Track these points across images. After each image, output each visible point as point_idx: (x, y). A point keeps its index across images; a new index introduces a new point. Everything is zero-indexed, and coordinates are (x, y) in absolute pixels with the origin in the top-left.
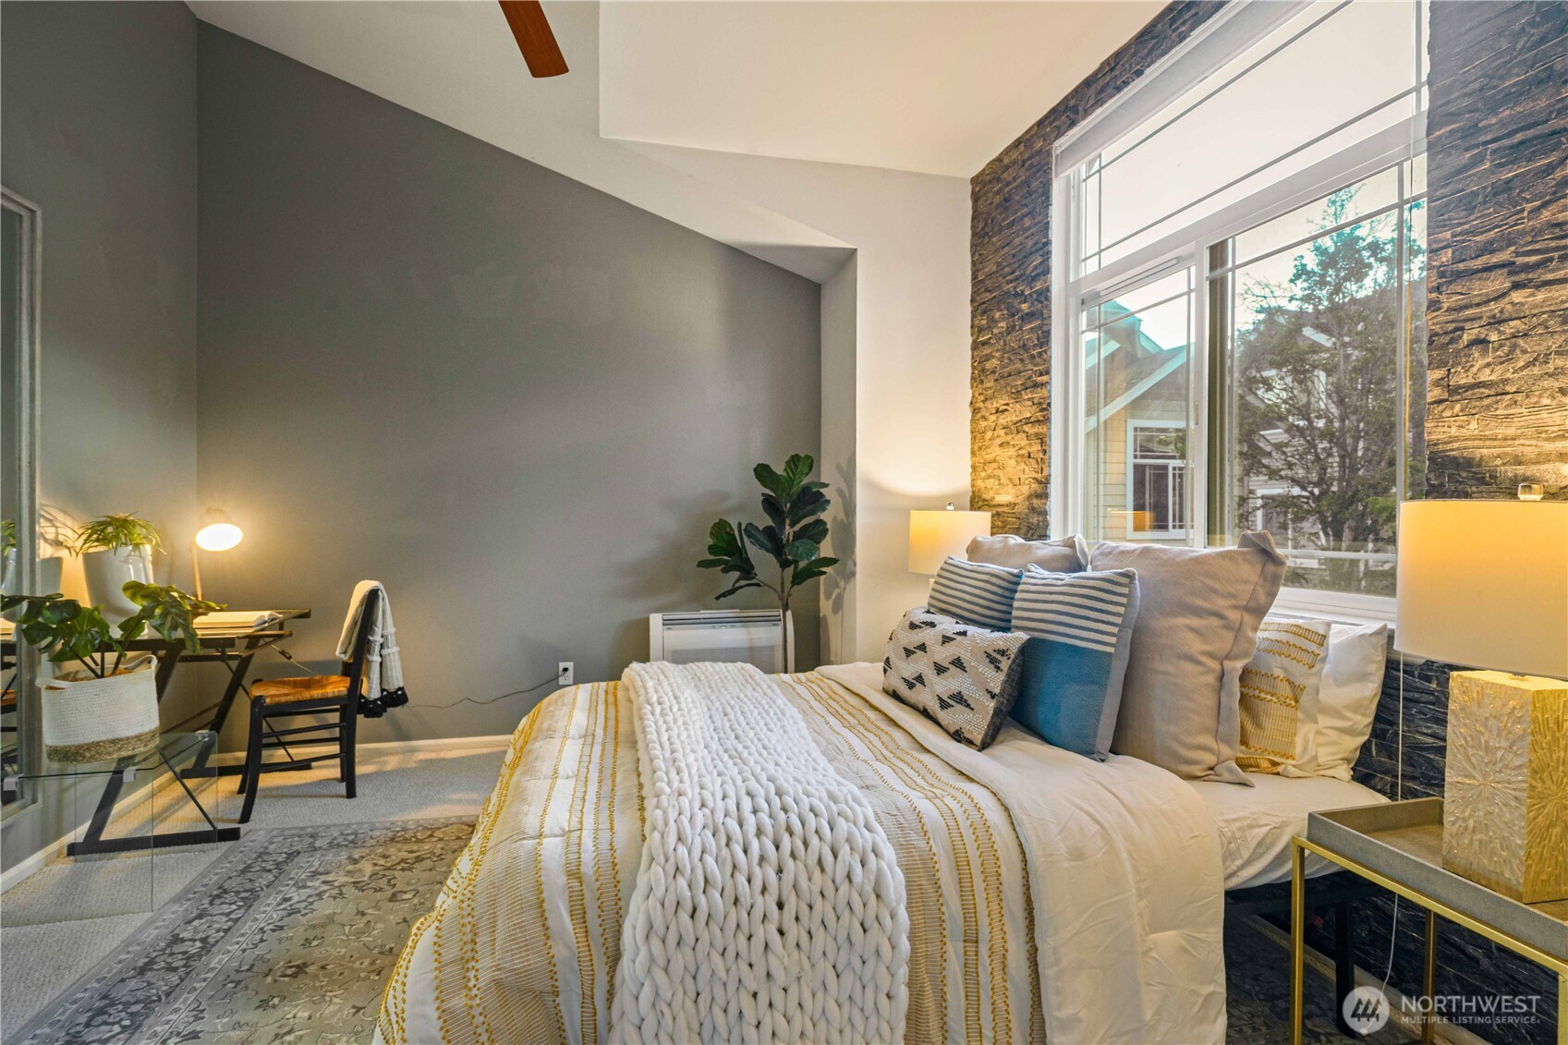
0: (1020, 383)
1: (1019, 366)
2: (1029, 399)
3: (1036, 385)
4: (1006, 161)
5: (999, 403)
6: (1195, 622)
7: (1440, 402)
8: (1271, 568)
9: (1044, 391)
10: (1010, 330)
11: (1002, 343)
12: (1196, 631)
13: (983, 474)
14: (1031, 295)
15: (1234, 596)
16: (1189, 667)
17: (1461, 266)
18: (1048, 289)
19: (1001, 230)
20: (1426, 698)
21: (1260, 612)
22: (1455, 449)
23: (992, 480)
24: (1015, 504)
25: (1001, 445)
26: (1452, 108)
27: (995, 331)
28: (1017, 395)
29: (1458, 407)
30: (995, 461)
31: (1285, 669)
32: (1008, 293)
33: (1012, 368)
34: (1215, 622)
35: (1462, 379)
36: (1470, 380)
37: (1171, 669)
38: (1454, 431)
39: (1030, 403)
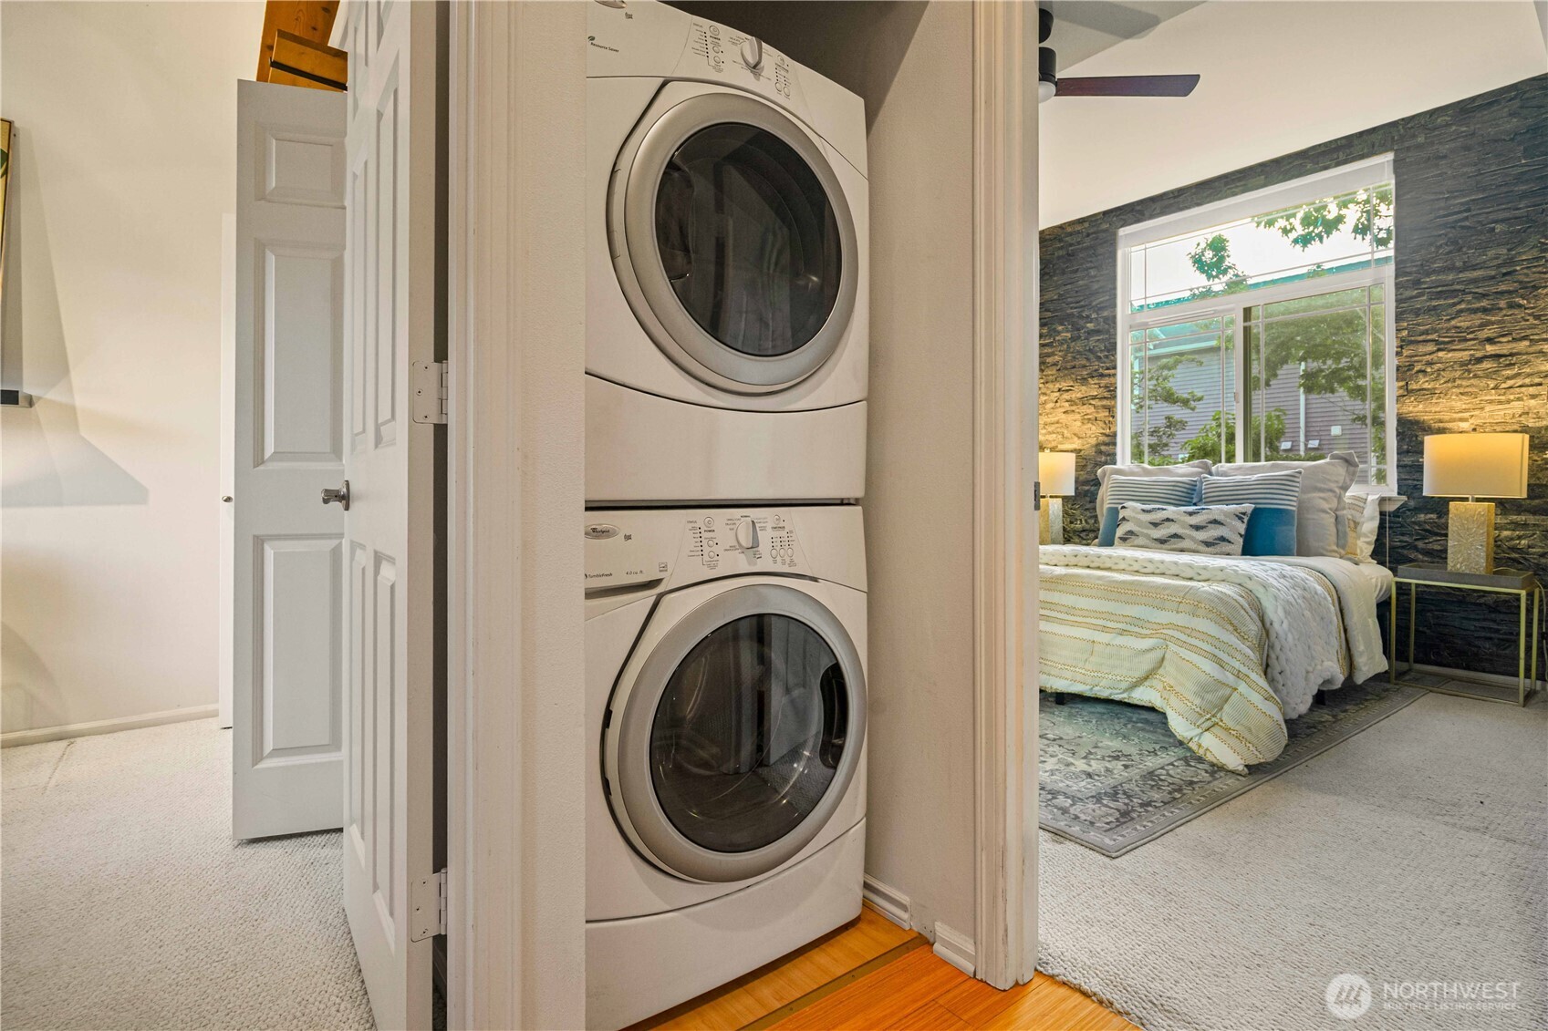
0: (1085, 373)
1: (1084, 362)
2: (1095, 384)
3: (1102, 375)
4: (1069, 230)
5: (1064, 385)
6: (1322, 495)
7: (1404, 396)
8: (1352, 469)
9: (1112, 379)
10: (1073, 339)
11: (1065, 346)
12: (1323, 499)
13: (1044, 431)
14: (1096, 319)
15: (1337, 482)
16: (1323, 515)
17: (1413, 338)
18: (1114, 317)
19: (1063, 273)
20: (1396, 525)
21: (1345, 488)
22: (1410, 417)
23: (1055, 435)
24: (1080, 450)
25: (1064, 413)
26: (1408, 270)
27: (1057, 338)
28: (1084, 381)
29: (1413, 398)
30: (1058, 422)
31: (1352, 515)
32: (1072, 314)
33: (1077, 363)
34: (1330, 494)
35: (1413, 386)
36: (1418, 387)
37: (1315, 517)
38: (1411, 409)
39: (1097, 386)
